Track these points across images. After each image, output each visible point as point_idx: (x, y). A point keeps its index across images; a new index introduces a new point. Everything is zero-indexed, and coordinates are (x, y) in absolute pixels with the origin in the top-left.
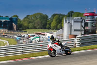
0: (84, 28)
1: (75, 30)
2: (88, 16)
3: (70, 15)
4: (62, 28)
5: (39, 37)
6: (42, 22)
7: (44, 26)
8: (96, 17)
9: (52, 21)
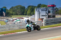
0: (48, 14)
1: (42, 16)
2: (50, 7)
3: (39, 6)
4: (34, 14)
5: (20, 20)
6: (21, 11)
7: (22, 13)
8: (55, 7)
9: (28, 10)
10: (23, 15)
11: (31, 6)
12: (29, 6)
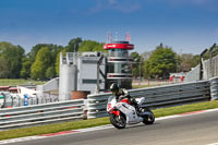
0: (105, 77)
1: (85, 81)
2: (113, 50)
3: (75, 46)
4: (55, 75)
5: (4, 97)
6: (9, 62)
7: (14, 71)
8: (130, 52)
9: (34, 61)
10: (18, 77)
11: (44, 45)
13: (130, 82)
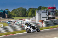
1: (43, 17)
2: (50, 9)
3: (40, 8)
4: (35, 16)
5: (21, 22)
6: (23, 13)
7: (24, 15)
8: (55, 9)
9: (29, 12)
10: (25, 17)
11: (32, 8)
12: (30, 9)
13: (55, 17)
